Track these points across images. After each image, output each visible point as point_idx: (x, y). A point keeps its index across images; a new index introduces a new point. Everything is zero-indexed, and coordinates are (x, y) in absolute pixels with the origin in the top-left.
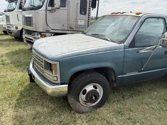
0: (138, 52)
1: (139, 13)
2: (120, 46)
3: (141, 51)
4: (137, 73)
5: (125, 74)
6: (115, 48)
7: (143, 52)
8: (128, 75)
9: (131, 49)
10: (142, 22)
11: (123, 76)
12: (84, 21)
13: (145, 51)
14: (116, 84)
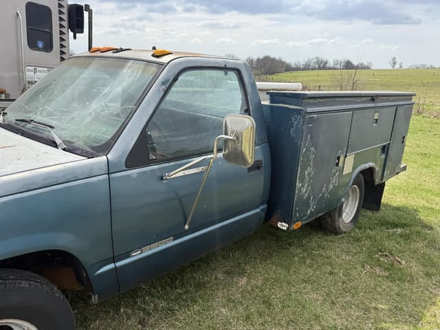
0: (162, 179)
1: (162, 51)
2: (91, 167)
3: (172, 173)
4: (171, 243)
5: (127, 255)
6: (70, 176)
7: (181, 174)
8: (137, 256)
9: (134, 172)
10: (168, 80)
11: (119, 264)
12: (46, 69)
13: (185, 171)
14: (97, 296)
